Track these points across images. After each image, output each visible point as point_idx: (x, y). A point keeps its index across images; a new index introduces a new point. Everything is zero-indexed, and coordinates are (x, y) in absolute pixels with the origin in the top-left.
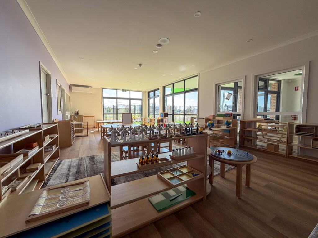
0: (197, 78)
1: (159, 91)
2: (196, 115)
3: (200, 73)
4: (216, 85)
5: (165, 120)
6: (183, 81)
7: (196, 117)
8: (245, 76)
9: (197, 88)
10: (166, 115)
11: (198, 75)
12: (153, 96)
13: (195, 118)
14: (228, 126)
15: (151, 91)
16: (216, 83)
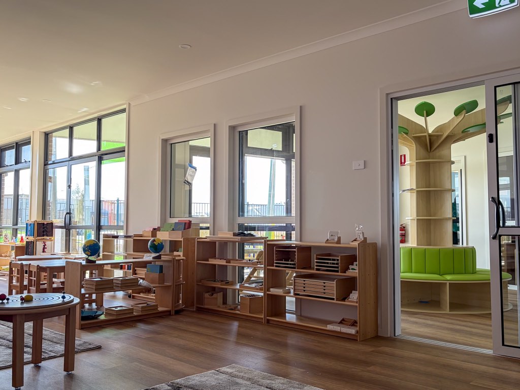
0: (124, 115)
1: (30, 146)
2: (121, 228)
3: (132, 104)
4: (165, 141)
5: (39, 246)
6: (95, 123)
7: (121, 233)
8: (215, 125)
9: (124, 147)
10: (44, 230)
11: (127, 110)
12: (13, 163)
13: (117, 237)
14: (158, 254)
15: (8, 147)
16: (165, 137)
